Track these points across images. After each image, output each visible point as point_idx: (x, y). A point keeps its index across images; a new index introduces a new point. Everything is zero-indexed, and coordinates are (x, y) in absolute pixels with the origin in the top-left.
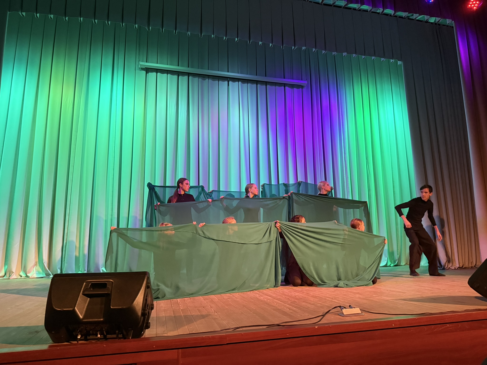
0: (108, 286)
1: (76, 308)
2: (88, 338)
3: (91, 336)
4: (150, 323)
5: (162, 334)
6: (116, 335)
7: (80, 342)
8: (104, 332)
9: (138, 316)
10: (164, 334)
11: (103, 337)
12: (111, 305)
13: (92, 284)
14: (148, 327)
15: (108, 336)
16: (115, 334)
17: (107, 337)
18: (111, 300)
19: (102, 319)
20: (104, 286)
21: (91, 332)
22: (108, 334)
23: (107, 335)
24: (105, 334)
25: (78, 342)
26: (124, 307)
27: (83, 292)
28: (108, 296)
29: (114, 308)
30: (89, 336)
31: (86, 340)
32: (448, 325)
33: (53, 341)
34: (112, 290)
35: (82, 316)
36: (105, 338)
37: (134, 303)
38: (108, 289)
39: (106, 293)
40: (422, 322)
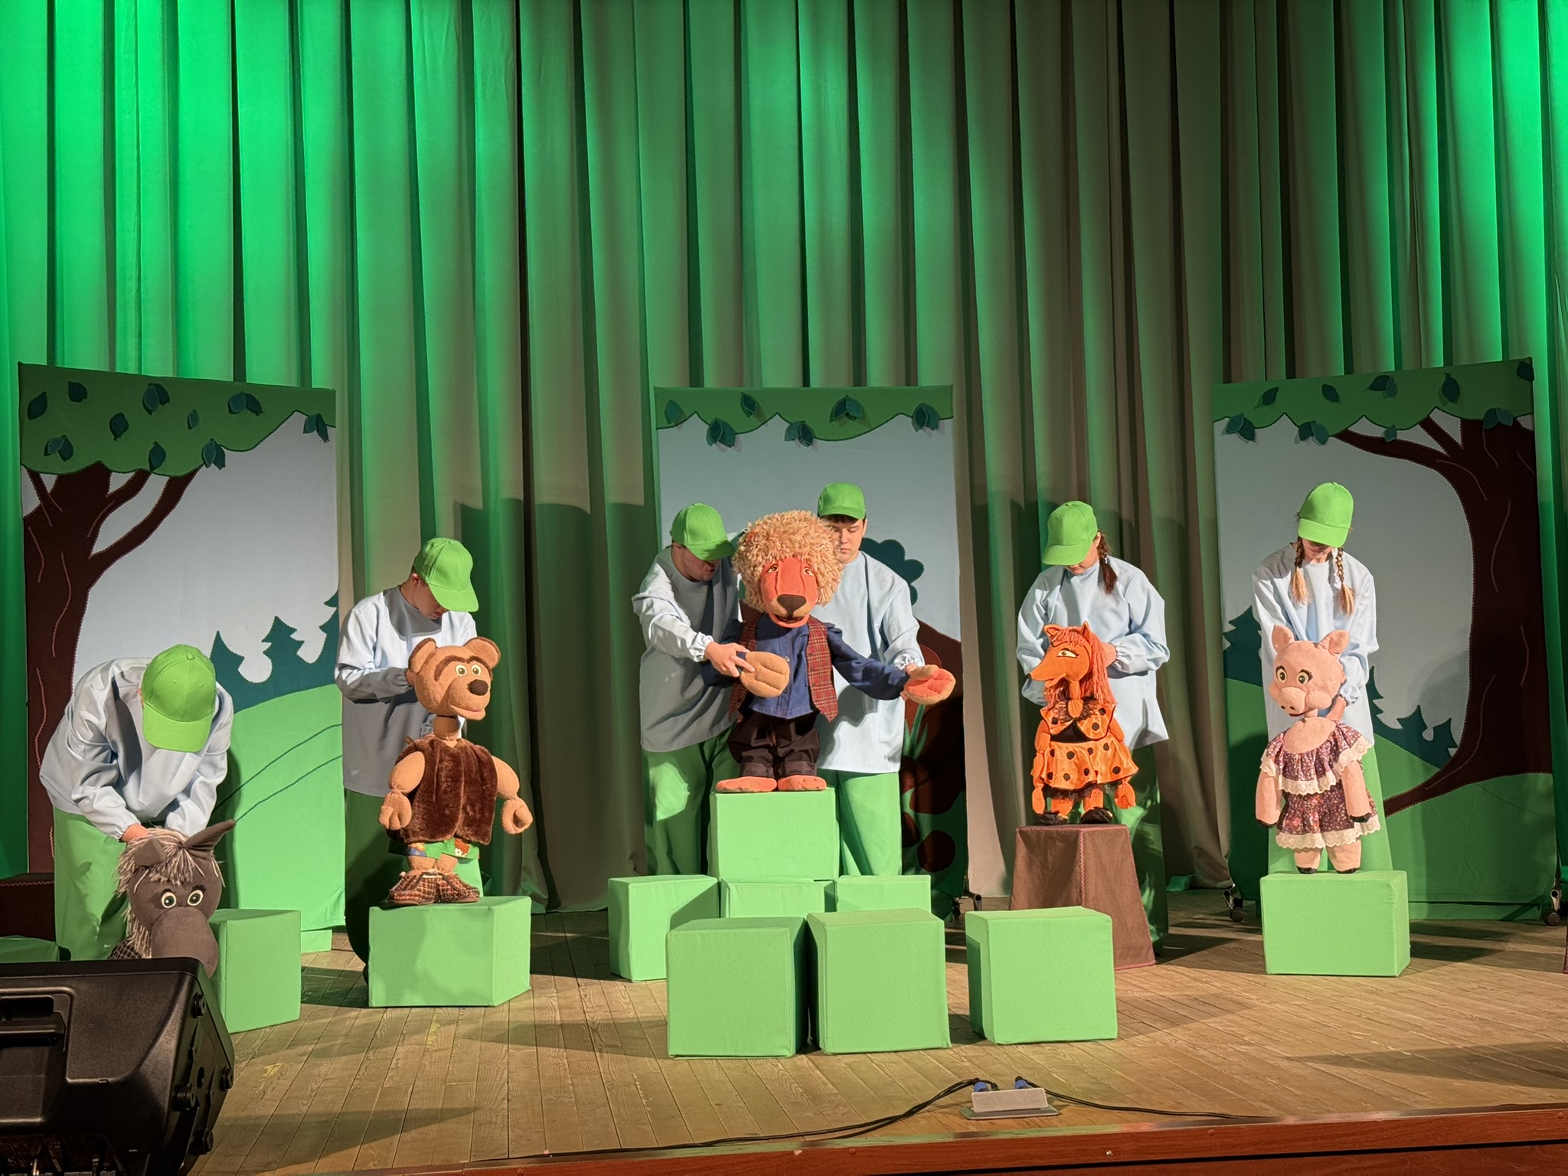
0: (55, 1011)
3: (12, 1175)
6: (92, 1172)
8: (53, 1161)
9: (161, 1108)
12: (67, 1074)
14: (203, 1147)
16: (88, 1167)
18: (66, 1056)
19: (39, 1120)
20: (42, 1007)
21: (10, 1161)
22: (67, 1167)
23: (67, 1173)
24: (58, 1167)
26: (110, 1080)
28: (57, 1042)
29: (76, 1080)
30: (7, 1174)
34: (69, 1022)
38: (58, 1020)
39: (53, 1031)
40: (1234, 1146)
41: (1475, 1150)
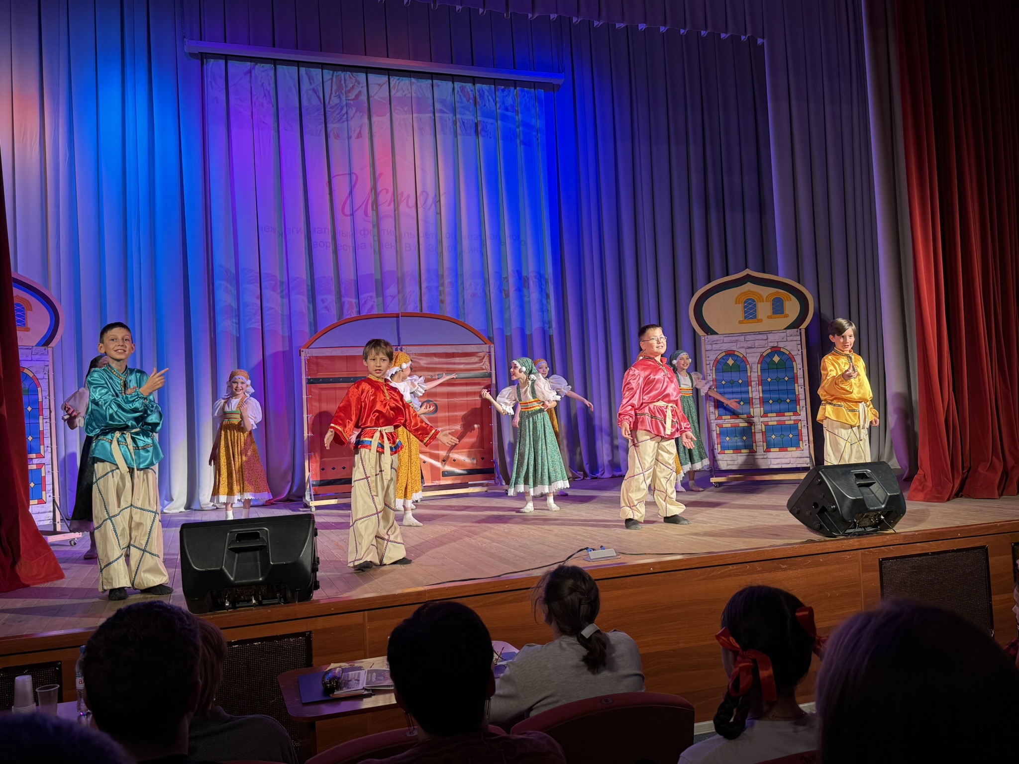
0: (261, 537)
1: (224, 567)
2: (239, 605)
3: (242, 602)
5: (336, 595)
6: (276, 600)
7: (231, 610)
8: (260, 596)
9: (308, 572)
11: (258, 604)
12: (271, 560)
13: (238, 534)
14: (317, 587)
15: (265, 602)
16: (274, 598)
17: (263, 603)
18: (268, 554)
19: (261, 579)
20: (255, 536)
21: (242, 597)
24: (260, 599)
25: (227, 611)
26: (289, 562)
27: (229, 545)
28: (263, 549)
29: (275, 563)
31: (236, 607)
34: (267, 541)
35: (232, 576)
37: (301, 555)
38: (263, 540)
39: (261, 544)
40: (693, 564)
41: (769, 561)
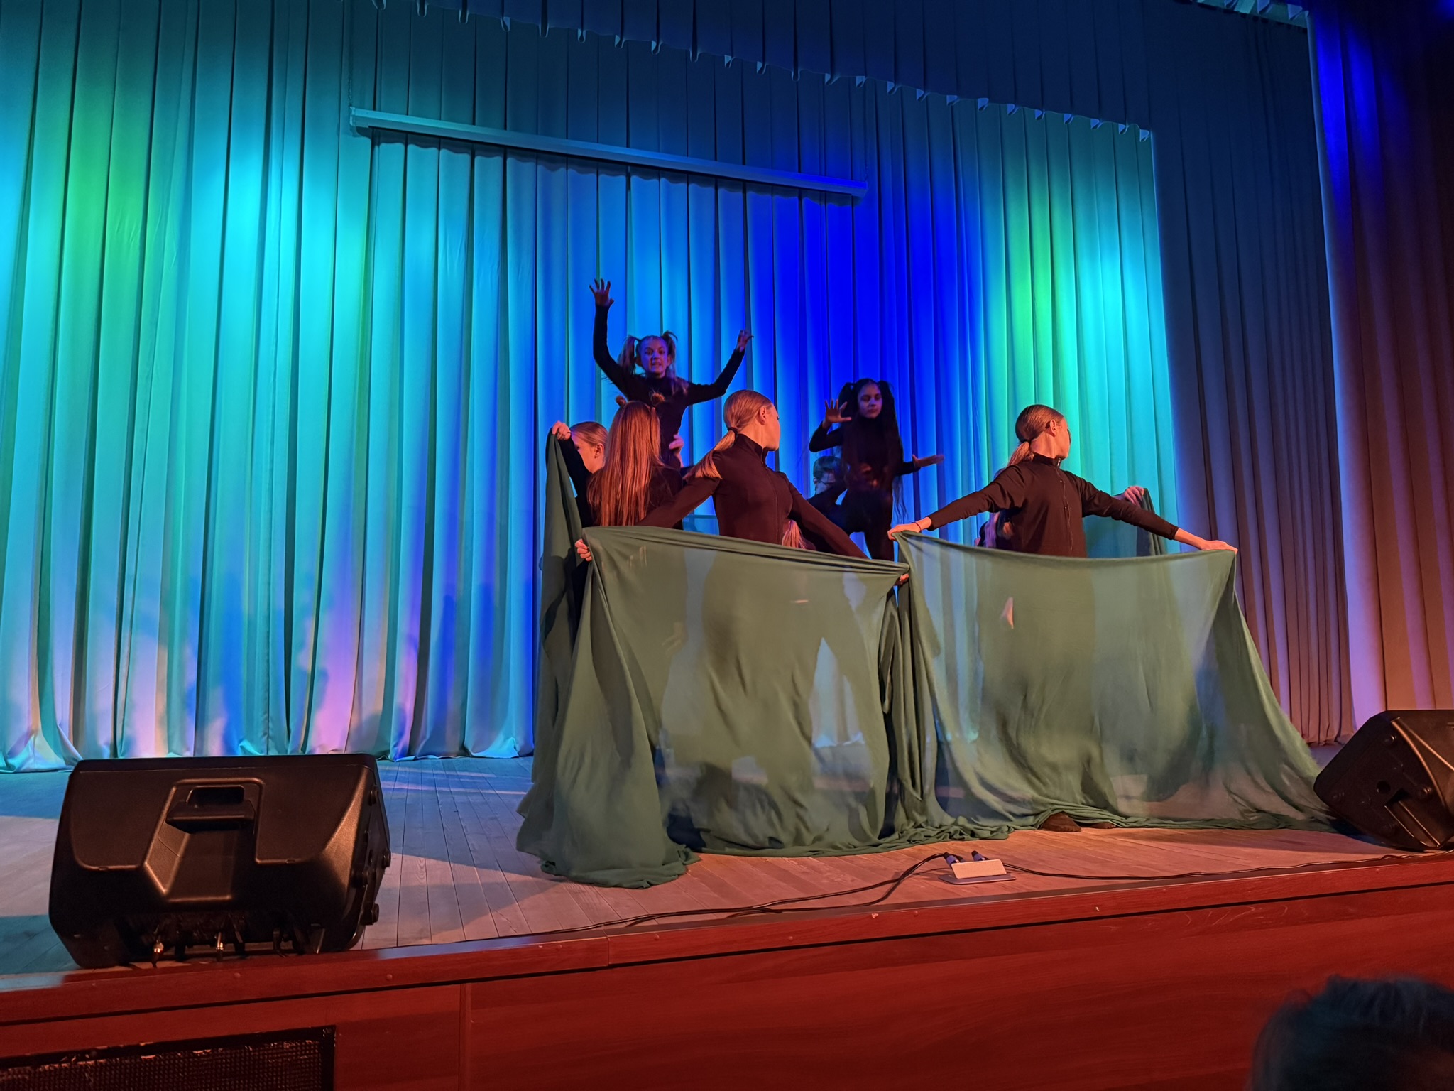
1: (149, 863)
2: (188, 951)
3: (195, 947)
4: (377, 905)
5: (417, 939)
6: (272, 943)
7: (161, 965)
8: (238, 934)
9: (343, 886)
10: (421, 938)
11: (233, 950)
12: (257, 854)
13: (196, 791)
14: (371, 918)
16: (269, 938)
18: (256, 839)
19: (228, 897)
20: (234, 796)
21: (195, 934)
22: (248, 939)
23: (247, 944)
25: (155, 966)
26: (297, 860)
27: (169, 814)
28: (246, 828)
29: (265, 861)
30: (190, 946)
31: (180, 957)
32: (1253, 909)
33: (78, 961)
34: (258, 808)
35: (164, 887)
36: (240, 952)
37: (327, 847)
38: (248, 806)
39: (243, 816)
